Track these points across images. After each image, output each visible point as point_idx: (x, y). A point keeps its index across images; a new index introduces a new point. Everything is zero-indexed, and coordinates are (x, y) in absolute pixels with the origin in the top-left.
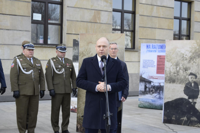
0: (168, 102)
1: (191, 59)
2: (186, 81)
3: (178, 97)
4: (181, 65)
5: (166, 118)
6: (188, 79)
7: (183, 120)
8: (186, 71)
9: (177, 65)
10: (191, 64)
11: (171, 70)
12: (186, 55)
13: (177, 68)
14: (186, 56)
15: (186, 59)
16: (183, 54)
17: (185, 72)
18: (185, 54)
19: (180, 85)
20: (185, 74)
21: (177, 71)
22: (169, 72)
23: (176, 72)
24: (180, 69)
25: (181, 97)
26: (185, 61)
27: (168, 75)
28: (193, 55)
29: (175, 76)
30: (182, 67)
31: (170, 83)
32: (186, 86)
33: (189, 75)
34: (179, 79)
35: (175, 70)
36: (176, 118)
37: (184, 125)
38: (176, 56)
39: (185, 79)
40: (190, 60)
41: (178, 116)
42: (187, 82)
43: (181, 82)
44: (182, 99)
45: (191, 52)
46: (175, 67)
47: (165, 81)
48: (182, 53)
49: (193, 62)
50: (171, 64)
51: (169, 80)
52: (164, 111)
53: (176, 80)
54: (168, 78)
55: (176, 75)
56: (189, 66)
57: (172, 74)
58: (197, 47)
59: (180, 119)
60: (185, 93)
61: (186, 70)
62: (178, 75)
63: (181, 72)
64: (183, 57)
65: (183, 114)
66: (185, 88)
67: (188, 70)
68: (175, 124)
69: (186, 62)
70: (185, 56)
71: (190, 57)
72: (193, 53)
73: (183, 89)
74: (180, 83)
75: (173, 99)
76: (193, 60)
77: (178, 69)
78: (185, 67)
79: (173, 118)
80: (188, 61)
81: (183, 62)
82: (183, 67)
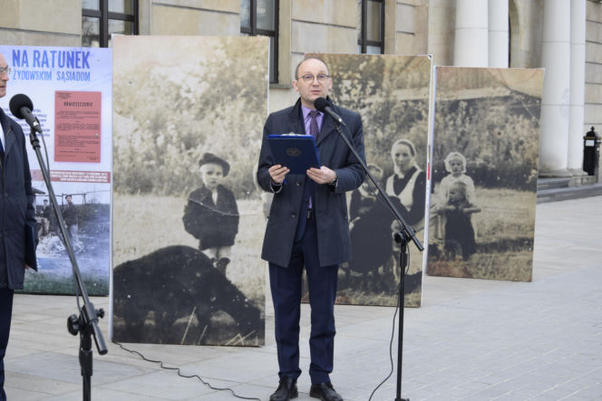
0: (129, 263)
1: (206, 103)
2: (190, 184)
3: (164, 245)
4: (170, 127)
5: (122, 323)
6: (198, 176)
7: (186, 324)
8: (188, 147)
9: (157, 127)
10: (205, 121)
11: (137, 145)
12: (189, 91)
13: (155, 137)
14: (190, 96)
15: (189, 106)
16: (179, 88)
17: (185, 153)
18: (185, 87)
19: (171, 200)
20: (186, 161)
21: (157, 148)
22: (129, 152)
23: (154, 153)
24: (168, 140)
25: (176, 244)
26: (185, 113)
27: (126, 165)
28: (214, 91)
29: (150, 167)
30: (174, 133)
31: (133, 193)
32: (190, 202)
33: (202, 163)
34: (166, 178)
35: (151, 144)
36: (158, 319)
37: (188, 342)
38: (153, 94)
39: (188, 179)
40: (202, 110)
41: (165, 314)
42: (193, 189)
43: (174, 187)
44: (177, 251)
45: (205, 79)
46: (148, 135)
47: (115, 188)
48: (172, 84)
49: (213, 115)
50: (136, 125)
51: (128, 183)
52: (115, 297)
53: (155, 183)
54: (124, 177)
55: (153, 162)
56: (200, 130)
57: (139, 159)
58: (228, 63)
59: (173, 322)
60: (187, 228)
61: (189, 143)
62: (162, 162)
63: (172, 151)
64: (178, 97)
65: (185, 305)
66: (187, 209)
67: (195, 146)
68: (157, 342)
69: (188, 116)
70: (184, 94)
71: (203, 96)
72: (214, 85)
73: (183, 214)
74: (169, 193)
75: (146, 253)
76: (213, 109)
77: (160, 141)
78: (185, 133)
79: (147, 322)
80: (194, 111)
81: (177, 118)
82: (179, 133)
